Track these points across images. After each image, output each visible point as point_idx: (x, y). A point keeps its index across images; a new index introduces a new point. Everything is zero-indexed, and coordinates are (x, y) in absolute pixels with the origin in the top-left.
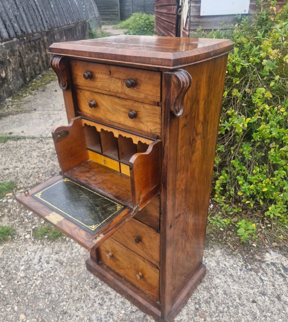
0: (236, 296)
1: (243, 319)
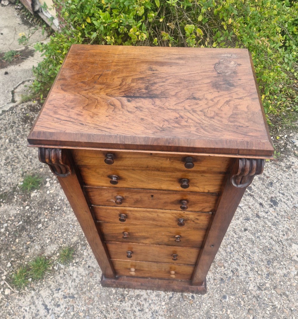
0: (232, 233)
1: (247, 249)
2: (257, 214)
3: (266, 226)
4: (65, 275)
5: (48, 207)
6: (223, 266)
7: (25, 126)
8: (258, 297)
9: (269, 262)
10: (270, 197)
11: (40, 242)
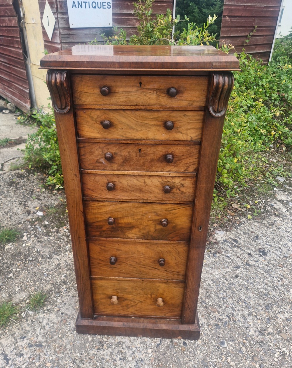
0: (223, 280)
1: (241, 294)
2: (247, 263)
3: (258, 273)
4: (33, 322)
5: (22, 258)
6: (217, 311)
7: (9, 189)
8: (262, 342)
9: (267, 307)
10: (257, 248)
11: (9, 290)
